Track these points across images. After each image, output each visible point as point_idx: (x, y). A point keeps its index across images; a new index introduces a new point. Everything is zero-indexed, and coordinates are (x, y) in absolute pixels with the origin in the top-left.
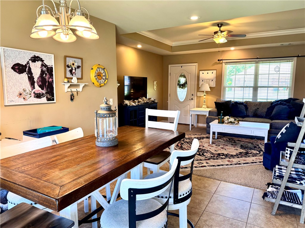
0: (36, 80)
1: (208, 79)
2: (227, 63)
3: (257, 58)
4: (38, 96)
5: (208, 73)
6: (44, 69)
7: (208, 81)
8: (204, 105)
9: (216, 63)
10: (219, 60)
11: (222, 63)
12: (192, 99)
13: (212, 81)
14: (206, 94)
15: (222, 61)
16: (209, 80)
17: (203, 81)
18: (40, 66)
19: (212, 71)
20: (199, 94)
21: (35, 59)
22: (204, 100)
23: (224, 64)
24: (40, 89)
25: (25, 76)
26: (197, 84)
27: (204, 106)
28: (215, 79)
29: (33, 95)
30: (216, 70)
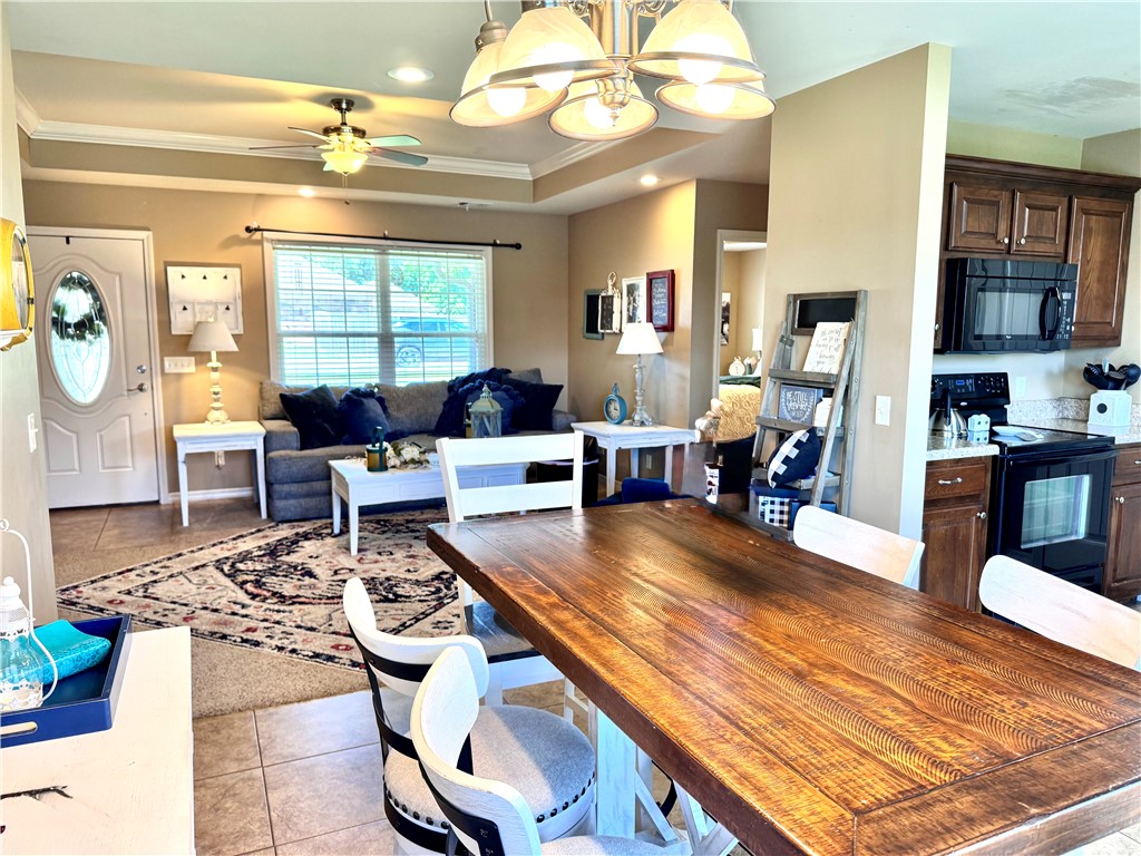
1: (208, 303)
2: (280, 241)
3: (385, 238)
5: (205, 278)
7: (211, 308)
8: (217, 409)
9: (234, 241)
10: (248, 229)
11: (260, 242)
12: (141, 388)
13: (228, 309)
14: (219, 365)
15: (257, 235)
16: (216, 305)
17: (185, 309)
19: (223, 271)
20: (173, 365)
22: (216, 390)
23: (267, 246)
26: (160, 323)
27: (213, 415)
28: (239, 302)
30: (239, 266)
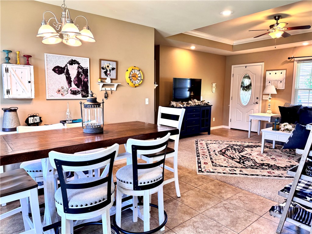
0: (72, 79)
1: (276, 80)
2: (299, 61)
4: (74, 93)
5: (276, 74)
6: (80, 70)
8: (269, 110)
9: (286, 62)
10: (289, 58)
11: (293, 62)
12: (257, 103)
13: (281, 82)
17: (270, 82)
18: (77, 68)
19: (281, 71)
20: (265, 97)
21: (72, 62)
22: (269, 104)
24: (76, 87)
25: (63, 76)
26: (263, 86)
29: (69, 92)
